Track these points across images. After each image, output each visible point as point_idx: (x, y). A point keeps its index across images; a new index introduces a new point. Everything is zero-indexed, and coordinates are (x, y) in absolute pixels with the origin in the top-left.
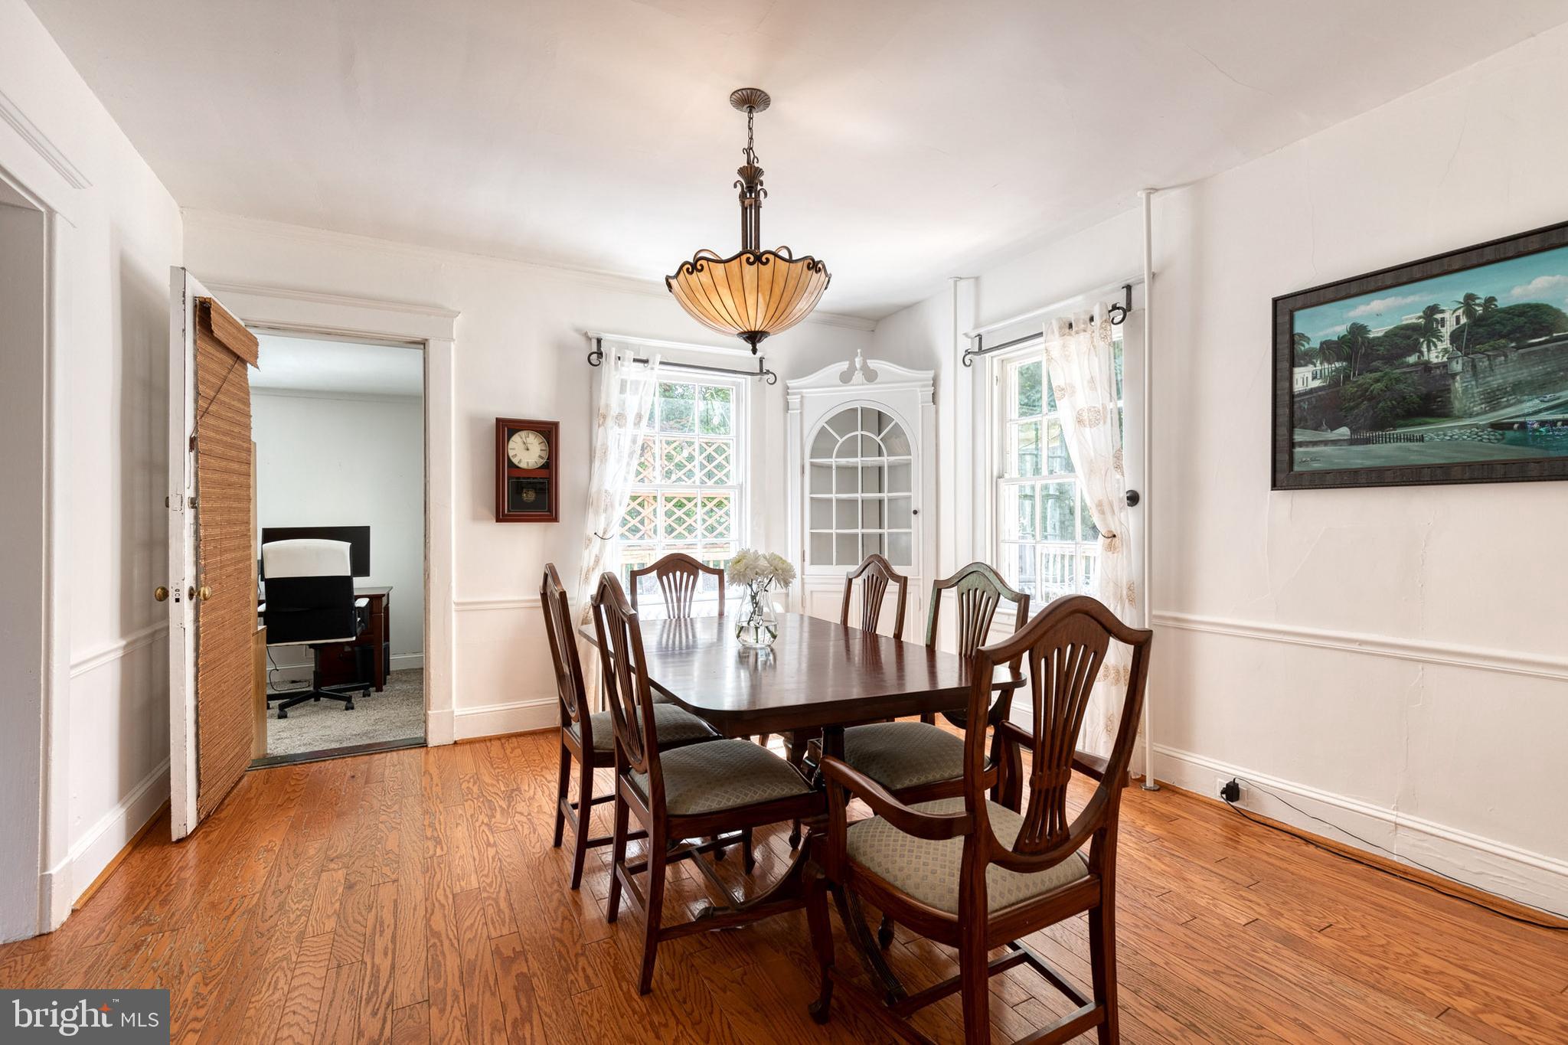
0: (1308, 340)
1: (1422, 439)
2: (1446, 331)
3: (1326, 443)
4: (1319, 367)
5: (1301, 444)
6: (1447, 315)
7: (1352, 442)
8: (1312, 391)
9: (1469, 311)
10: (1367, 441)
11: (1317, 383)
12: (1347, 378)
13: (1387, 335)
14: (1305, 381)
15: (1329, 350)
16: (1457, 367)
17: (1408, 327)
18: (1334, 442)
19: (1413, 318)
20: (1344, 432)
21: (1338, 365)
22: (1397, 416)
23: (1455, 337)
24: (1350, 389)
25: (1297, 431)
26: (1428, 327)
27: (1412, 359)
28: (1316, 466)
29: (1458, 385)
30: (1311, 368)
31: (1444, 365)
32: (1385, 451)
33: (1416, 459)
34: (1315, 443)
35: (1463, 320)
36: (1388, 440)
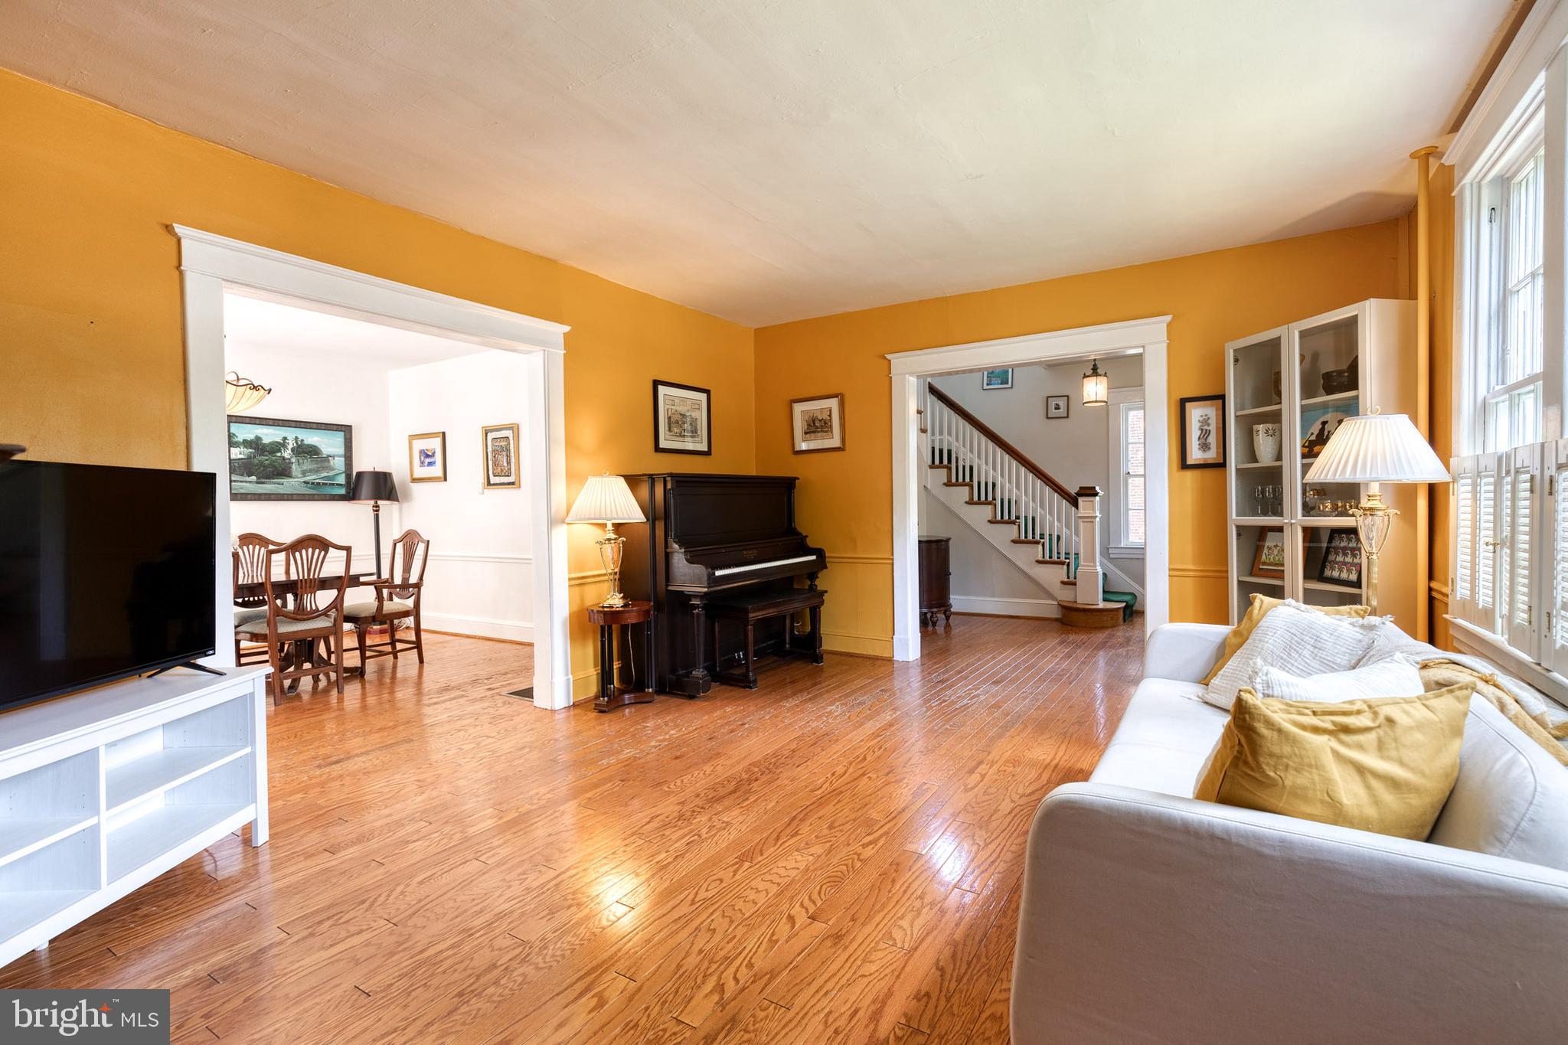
0: (237, 437)
1: (283, 484)
2: (290, 447)
3: (246, 482)
4: (242, 449)
5: (235, 481)
6: (290, 441)
7: (257, 483)
8: (239, 459)
9: (297, 443)
10: (263, 483)
11: (242, 456)
12: (254, 456)
13: (270, 443)
14: (236, 454)
15: (246, 443)
16: (293, 460)
17: (276, 442)
18: (250, 482)
19: (279, 439)
20: (254, 478)
21: (251, 450)
22: (274, 475)
23: (293, 450)
24: (256, 461)
25: (232, 475)
26: (283, 444)
27: (279, 454)
28: (242, 491)
29: (294, 467)
30: (238, 449)
31: (289, 459)
32: (269, 487)
33: (282, 492)
34: (241, 482)
35: (295, 445)
36: (272, 483)
